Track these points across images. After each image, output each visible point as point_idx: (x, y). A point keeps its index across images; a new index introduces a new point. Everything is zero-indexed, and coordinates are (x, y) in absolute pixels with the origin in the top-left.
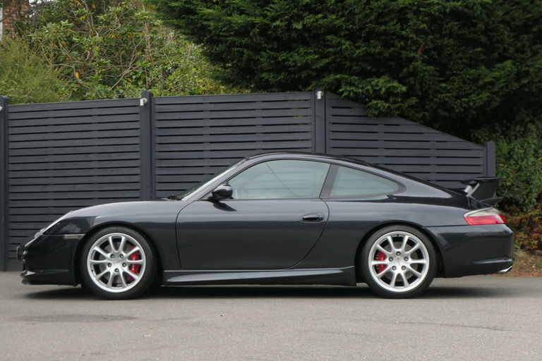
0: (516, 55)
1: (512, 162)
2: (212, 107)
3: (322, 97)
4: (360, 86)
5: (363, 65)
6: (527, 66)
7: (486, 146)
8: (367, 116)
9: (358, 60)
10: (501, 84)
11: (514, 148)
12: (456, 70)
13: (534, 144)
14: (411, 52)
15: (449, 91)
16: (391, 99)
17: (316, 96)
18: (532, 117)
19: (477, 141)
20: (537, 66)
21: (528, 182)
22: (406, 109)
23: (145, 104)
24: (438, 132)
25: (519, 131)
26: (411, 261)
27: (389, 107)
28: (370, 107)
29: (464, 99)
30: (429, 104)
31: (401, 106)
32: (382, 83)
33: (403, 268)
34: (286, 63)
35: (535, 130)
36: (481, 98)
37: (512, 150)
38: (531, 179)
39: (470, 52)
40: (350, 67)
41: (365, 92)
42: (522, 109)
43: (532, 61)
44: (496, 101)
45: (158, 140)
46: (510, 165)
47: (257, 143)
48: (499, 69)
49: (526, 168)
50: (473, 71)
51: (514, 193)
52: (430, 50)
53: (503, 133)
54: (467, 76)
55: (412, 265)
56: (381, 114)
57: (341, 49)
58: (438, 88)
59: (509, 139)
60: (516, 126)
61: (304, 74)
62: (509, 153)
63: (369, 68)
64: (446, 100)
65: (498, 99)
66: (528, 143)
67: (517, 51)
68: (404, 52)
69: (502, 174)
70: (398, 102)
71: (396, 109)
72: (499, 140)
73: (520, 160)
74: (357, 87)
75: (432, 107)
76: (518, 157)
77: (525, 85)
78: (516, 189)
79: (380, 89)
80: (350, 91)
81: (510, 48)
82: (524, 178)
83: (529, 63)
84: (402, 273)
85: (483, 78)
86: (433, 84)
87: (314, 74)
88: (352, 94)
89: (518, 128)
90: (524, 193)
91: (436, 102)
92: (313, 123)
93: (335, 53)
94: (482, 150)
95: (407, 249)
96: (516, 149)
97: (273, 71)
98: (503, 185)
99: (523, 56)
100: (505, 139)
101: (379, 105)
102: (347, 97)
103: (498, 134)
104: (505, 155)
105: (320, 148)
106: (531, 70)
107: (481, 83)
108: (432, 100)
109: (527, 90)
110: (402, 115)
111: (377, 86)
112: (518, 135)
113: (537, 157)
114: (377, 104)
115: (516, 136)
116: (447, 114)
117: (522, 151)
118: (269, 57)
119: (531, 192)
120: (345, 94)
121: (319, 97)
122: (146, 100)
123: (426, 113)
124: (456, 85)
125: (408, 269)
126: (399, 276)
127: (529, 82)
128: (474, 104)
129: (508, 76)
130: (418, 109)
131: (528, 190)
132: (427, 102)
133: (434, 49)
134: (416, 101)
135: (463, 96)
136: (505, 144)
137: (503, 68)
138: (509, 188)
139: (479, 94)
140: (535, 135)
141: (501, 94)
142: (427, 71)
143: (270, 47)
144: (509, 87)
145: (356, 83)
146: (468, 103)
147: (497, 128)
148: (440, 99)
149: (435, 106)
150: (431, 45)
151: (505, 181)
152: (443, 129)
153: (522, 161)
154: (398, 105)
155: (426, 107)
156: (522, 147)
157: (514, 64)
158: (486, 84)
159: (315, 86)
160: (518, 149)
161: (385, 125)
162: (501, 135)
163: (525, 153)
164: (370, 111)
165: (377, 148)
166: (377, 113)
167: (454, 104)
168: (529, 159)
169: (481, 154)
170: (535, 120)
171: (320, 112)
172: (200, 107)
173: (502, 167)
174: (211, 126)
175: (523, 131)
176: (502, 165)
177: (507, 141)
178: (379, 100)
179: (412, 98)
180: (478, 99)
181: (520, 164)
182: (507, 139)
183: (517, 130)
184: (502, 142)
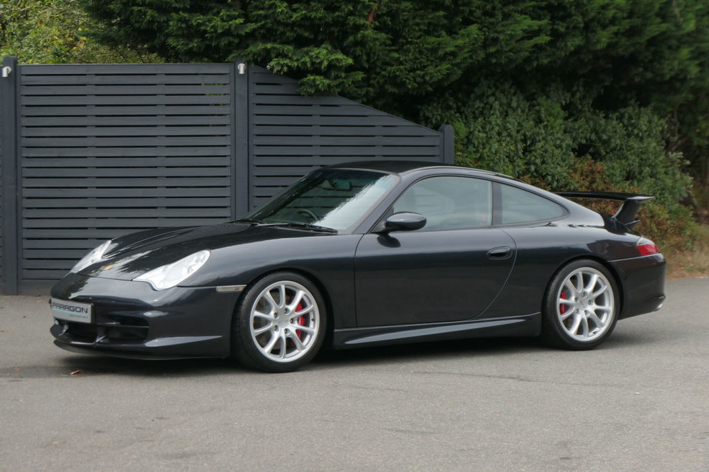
0: (483, 18)
1: (471, 149)
2: (98, 80)
3: (245, 71)
4: (295, 58)
5: (299, 31)
6: (496, 32)
7: (443, 131)
8: (299, 95)
9: (294, 24)
10: (465, 54)
11: (474, 130)
12: (412, 38)
13: (498, 125)
14: (360, 18)
15: (401, 63)
16: (333, 74)
17: (236, 70)
18: (494, 89)
20: (509, 32)
22: (349, 85)
23: (9, 75)
24: (386, 114)
27: (329, 85)
28: (303, 84)
29: (418, 72)
30: (375, 79)
31: (343, 82)
32: (323, 54)
34: (202, 28)
35: (498, 107)
36: (439, 71)
37: (472, 133)
39: (430, 16)
40: (283, 33)
41: (300, 65)
42: (482, 79)
43: (503, 26)
44: (456, 74)
45: (25, 122)
46: (469, 152)
47: (158, 127)
48: (462, 35)
49: (488, 156)
50: (432, 39)
52: (383, 15)
53: (459, 110)
54: (425, 46)
56: (319, 93)
57: (273, 13)
58: (388, 60)
59: (466, 118)
60: (474, 101)
61: (224, 42)
62: (467, 137)
63: (306, 34)
64: (398, 73)
65: (460, 72)
66: (490, 123)
67: (485, 13)
68: (351, 18)
70: (340, 78)
71: (338, 86)
72: (455, 119)
73: (481, 147)
74: (291, 59)
75: (378, 82)
76: (479, 143)
77: (492, 55)
79: (321, 63)
80: (282, 66)
81: (477, 11)
83: (499, 28)
85: (443, 48)
86: (383, 54)
87: (236, 41)
88: (285, 68)
91: (384, 76)
92: (233, 104)
93: (266, 17)
94: (439, 136)
96: (476, 133)
97: (183, 36)
99: (493, 20)
100: (461, 117)
101: (317, 82)
102: (280, 73)
103: (453, 111)
104: (462, 140)
106: (502, 37)
107: (441, 53)
108: (378, 74)
109: (494, 61)
110: (342, 94)
111: (317, 57)
112: (477, 112)
114: (315, 80)
115: (474, 114)
116: (396, 91)
117: (484, 135)
118: (179, 20)
120: (278, 68)
121: (242, 72)
122: (10, 69)
123: (371, 89)
124: (411, 56)
127: (497, 51)
128: (431, 78)
129: (473, 44)
132: (373, 76)
133: (388, 14)
134: (363, 75)
135: (418, 69)
136: (462, 125)
137: (468, 35)
139: (436, 66)
140: (498, 113)
141: (463, 66)
142: (377, 39)
143: (182, 6)
144: (474, 57)
145: (290, 55)
146: (423, 77)
147: (451, 103)
148: (389, 72)
149: (382, 81)
150: (385, 10)
152: (387, 108)
153: (484, 148)
154: (341, 80)
155: (372, 82)
156: (483, 128)
157: (480, 29)
158: (446, 54)
159: (236, 57)
160: (479, 131)
161: (321, 105)
162: (456, 113)
163: (487, 137)
164: (305, 90)
165: (311, 136)
166: (313, 92)
167: (407, 78)
168: (493, 145)
169: (437, 142)
170: (497, 93)
171: (242, 89)
172: (82, 80)
173: (459, 156)
174: (97, 105)
175: (483, 107)
176: (459, 153)
177: (464, 121)
178: (316, 75)
179: (358, 72)
180: (436, 72)
181: (481, 150)
182: (464, 117)
183: (476, 107)
184: (457, 122)
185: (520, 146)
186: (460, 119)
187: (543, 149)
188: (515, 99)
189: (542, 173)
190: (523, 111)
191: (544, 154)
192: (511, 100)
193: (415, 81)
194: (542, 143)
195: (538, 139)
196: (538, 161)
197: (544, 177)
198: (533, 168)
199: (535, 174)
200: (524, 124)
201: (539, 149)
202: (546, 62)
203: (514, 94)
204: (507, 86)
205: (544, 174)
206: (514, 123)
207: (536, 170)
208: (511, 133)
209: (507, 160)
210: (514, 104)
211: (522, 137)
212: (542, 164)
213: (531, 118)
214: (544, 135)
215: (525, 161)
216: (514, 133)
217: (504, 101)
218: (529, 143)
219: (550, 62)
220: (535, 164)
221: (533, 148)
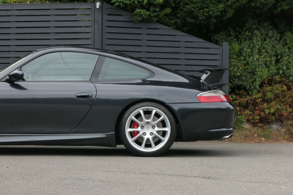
1: (242, 58)
2: (17, 13)
3: (100, 7)
7: (222, 46)
8: (133, 22)
11: (244, 47)
13: (258, 45)
16: (152, 9)
17: (95, 6)
18: (257, 25)
19: (217, 42)
21: (253, 73)
22: (163, 16)
25: (248, 36)
26: (157, 129)
27: (149, 15)
28: (135, 15)
31: (159, 14)
33: (151, 134)
35: (260, 35)
36: (218, 9)
37: (243, 49)
38: (255, 71)
41: (131, 3)
42: (250, 19)
44: (230, 13)
46: (240, 60)
47: (50, 40)
49: (252, 62)
51: (242, 81)
53: (236, 37)
55: (158, 132)
56: (144, 20)
59: (241, 41)
60: (245, 32)
62: (240, 51)
64: (192, 9)
65: (232, 11)
66: (254, 44)
69: (234, 67)
70: (157, 11)
71: (155, 16)
72: (233, 41)
73: (248, 57)
75: (182, 16)
76: (246, 54)
78: (244, 78)
80: (120, 2)
82: (250, 70)
84: (150, 137)
88: (121, 4)
89: (247, 33)
90: (250, 81)
91: (185, 11)
92: (93, 26)
94: (220, 48)
95: (154, 120)
96: (245, 49)
98: (234, 75)
100: (238, 41)
101: (142, 13)
102: (119, 6)
103: (232, 37)
104: (236, 53)
105: (98, 45)
108: (182, 10)
109: (253, 5)
110: (159, 22)
112: (247, 38)
113: (261, 55)
114: (141, 12)
115: (245, 39)
116: (193, 21)
117: (249, 50)
119: (255, 80)
120: (117, 4)
121: (98, 7)
123: (178, 20)
125: (155, 134)
126: (148, 140)
128: (213, 13)
130: (172, 17)
131: (253, 80)
132: (179, 12)
134: (170, 11)
135: (205, 8)
136: (237, 45)
138: (239, 77)
139: (217, 6)
140: (259, 38)
141: (234, 7)
146: (208, 12)
147: (231, 33)
148: (188, 9)
149: (184, 15)
151: (236, 72)
152: (190, 32)
153: (249, 58)
154: (157, 13)
155: (178, 15)
156: (249, 46)
160: (247, 48)
161: (147, 28)
162: (234, 38)
163: (251, 51)
164: (136, 18)
165: (141, 46)
166: (140, 19)
167: (199, 13)
168: (255, 56)
169: (218, 52)
170: (260, 27)
171: (98, 17)
172: (9, 13)
173: (234, 61)
174: (16, 28)
175: (251, 36)
176: (234, 60)
177: (239, 42)
178: (142, 9)
179: (167, 8)
180: (215, 9)
181: (248, 59)
182: (239, 41)
183: (246, 35)
184: (234, 43)
185: (274, 58)
186: (237, 42)
187: (288, 61)
188: (271, 32)
189: (287, 75)
190: (276, 39)
191: (288, 64)
192: (268, 32)
193: (203, 15)
194: (287, 57)
195: (284, 55)
196: (284, 68)
197: (288, 77)
198: (281, 72)
199: (283, 75)
200: (276, 46)
201: (285, 61)
202: (286, 8)
203: (271, 29)
204: (266, 24)
205: (288, 75)
206: (269, 45)
207: (283, 73)
208: (268, 51)
209: (264, 65)
210: (270, 34)
211: (275, 53)
212: (287, 70)
213: (281, 43)
214: (288, 53)
215: (276, 68)
216: (269, 51)
217: (264, 32)
218: (279, 57)
219: (289, 9)
220: (282, 70)
221: (281, 60)
